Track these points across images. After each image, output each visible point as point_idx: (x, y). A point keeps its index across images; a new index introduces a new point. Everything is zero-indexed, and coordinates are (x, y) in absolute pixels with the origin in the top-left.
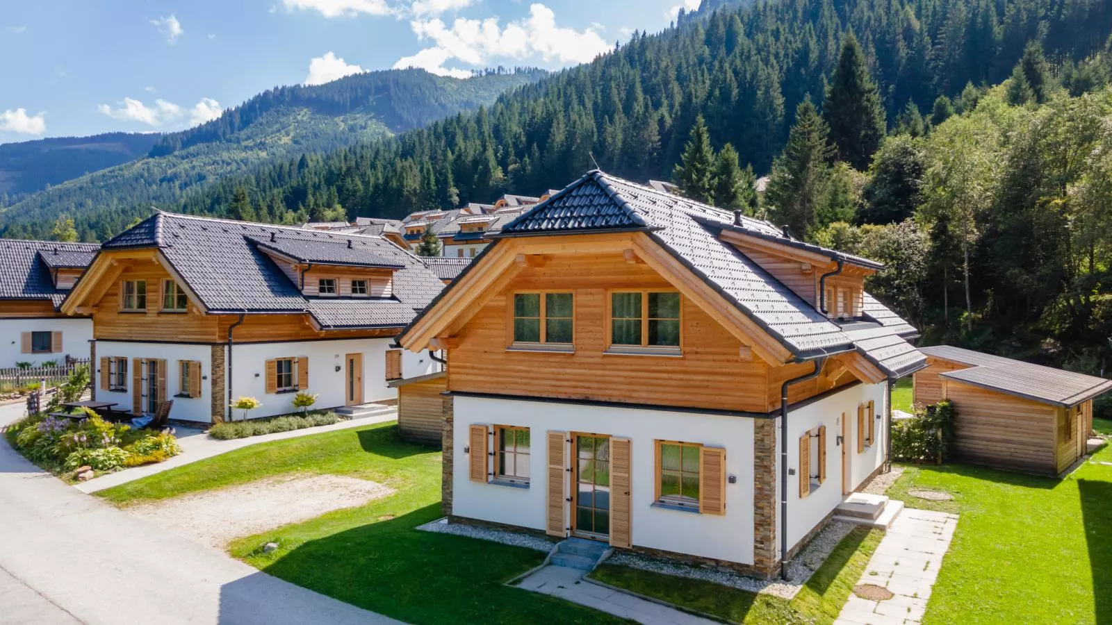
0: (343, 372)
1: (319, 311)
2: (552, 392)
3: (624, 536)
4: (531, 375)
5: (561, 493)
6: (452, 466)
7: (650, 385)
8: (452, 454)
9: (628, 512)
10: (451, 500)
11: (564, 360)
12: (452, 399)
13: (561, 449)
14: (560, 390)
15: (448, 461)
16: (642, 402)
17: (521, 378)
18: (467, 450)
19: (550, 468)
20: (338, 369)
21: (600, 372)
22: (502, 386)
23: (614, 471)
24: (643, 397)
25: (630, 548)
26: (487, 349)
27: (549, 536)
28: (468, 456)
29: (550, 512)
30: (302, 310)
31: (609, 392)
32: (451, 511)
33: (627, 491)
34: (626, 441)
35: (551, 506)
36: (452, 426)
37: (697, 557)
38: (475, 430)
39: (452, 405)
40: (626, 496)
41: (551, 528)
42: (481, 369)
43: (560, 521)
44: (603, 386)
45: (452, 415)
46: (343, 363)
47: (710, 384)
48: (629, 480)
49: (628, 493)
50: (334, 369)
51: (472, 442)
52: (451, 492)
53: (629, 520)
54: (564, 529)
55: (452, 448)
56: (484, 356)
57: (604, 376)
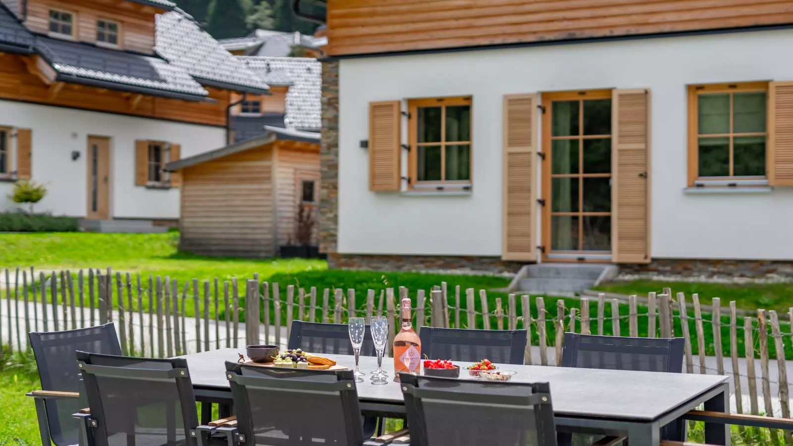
0: (83, 163)
1: (52, 53)
3: (638, 245)
4: (474, 12)
5: (529, 190)
8: (337, 155)
9: (645, 206)
10: (336, 230)
12: (337, 67)
13: (528, 121)
14: (525, 28)
15: (330, 167)
16: (667, 28)
17: (457, 19)
18: (364, 144)
19: (510, 154)
20: (76, 156)
23: (620, 142)
24: (670, 18)
25: (648, 261)
27: (506, 264)
28: (365, 154)
29: (510, 224)
30: (27, 47)
32: (336, 247)
33: (642, 171)
34: (642, 92)
35: (510, 214)
38: (378, 109)
39: (337, 76)
40: (641, 181)
41: (511, 248)
43: (527, 235)
46: (82, 147)
48: (645, 153)
49: (644, 176)
50: (69, 156)
51: (373, 129)
52: (336, 216)
53: (645, 218)
54: (533, 248)
55: (336, 145)
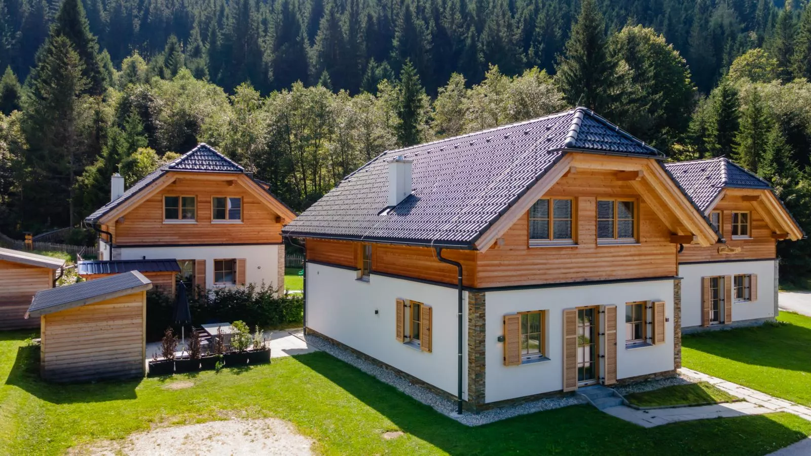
2: (563, 278)
3: (613, 375)
4: (548, 266)
6: (485, 358)
7: (622, 265)
8: (485, 347)
9: (615, 357)
10: (484, 390)
11: (570, 252)
12: (484, 295)
14: (568, 275)
18: (499, 340)
21: (594, 260)
22: (525, 278)
24: (620, 274)
26: (512, 247)
27: (567, 393)
28: (500, 345)
31: (599, 273)
32: (485, 400)
33: (615, 342)
34: (614, 307)
36: (484, 320)
37: (646, 375)
38: (507, 320)
39: (484, 301)
40: (614, 346)
42: (509, 265)
44: (596, 269)
45: (484, 310)
47: (652, 261)
48: (615, 334)
49: (616, 344)
53: (615, 363)
56: (512, 253)
57: (596, 262)
